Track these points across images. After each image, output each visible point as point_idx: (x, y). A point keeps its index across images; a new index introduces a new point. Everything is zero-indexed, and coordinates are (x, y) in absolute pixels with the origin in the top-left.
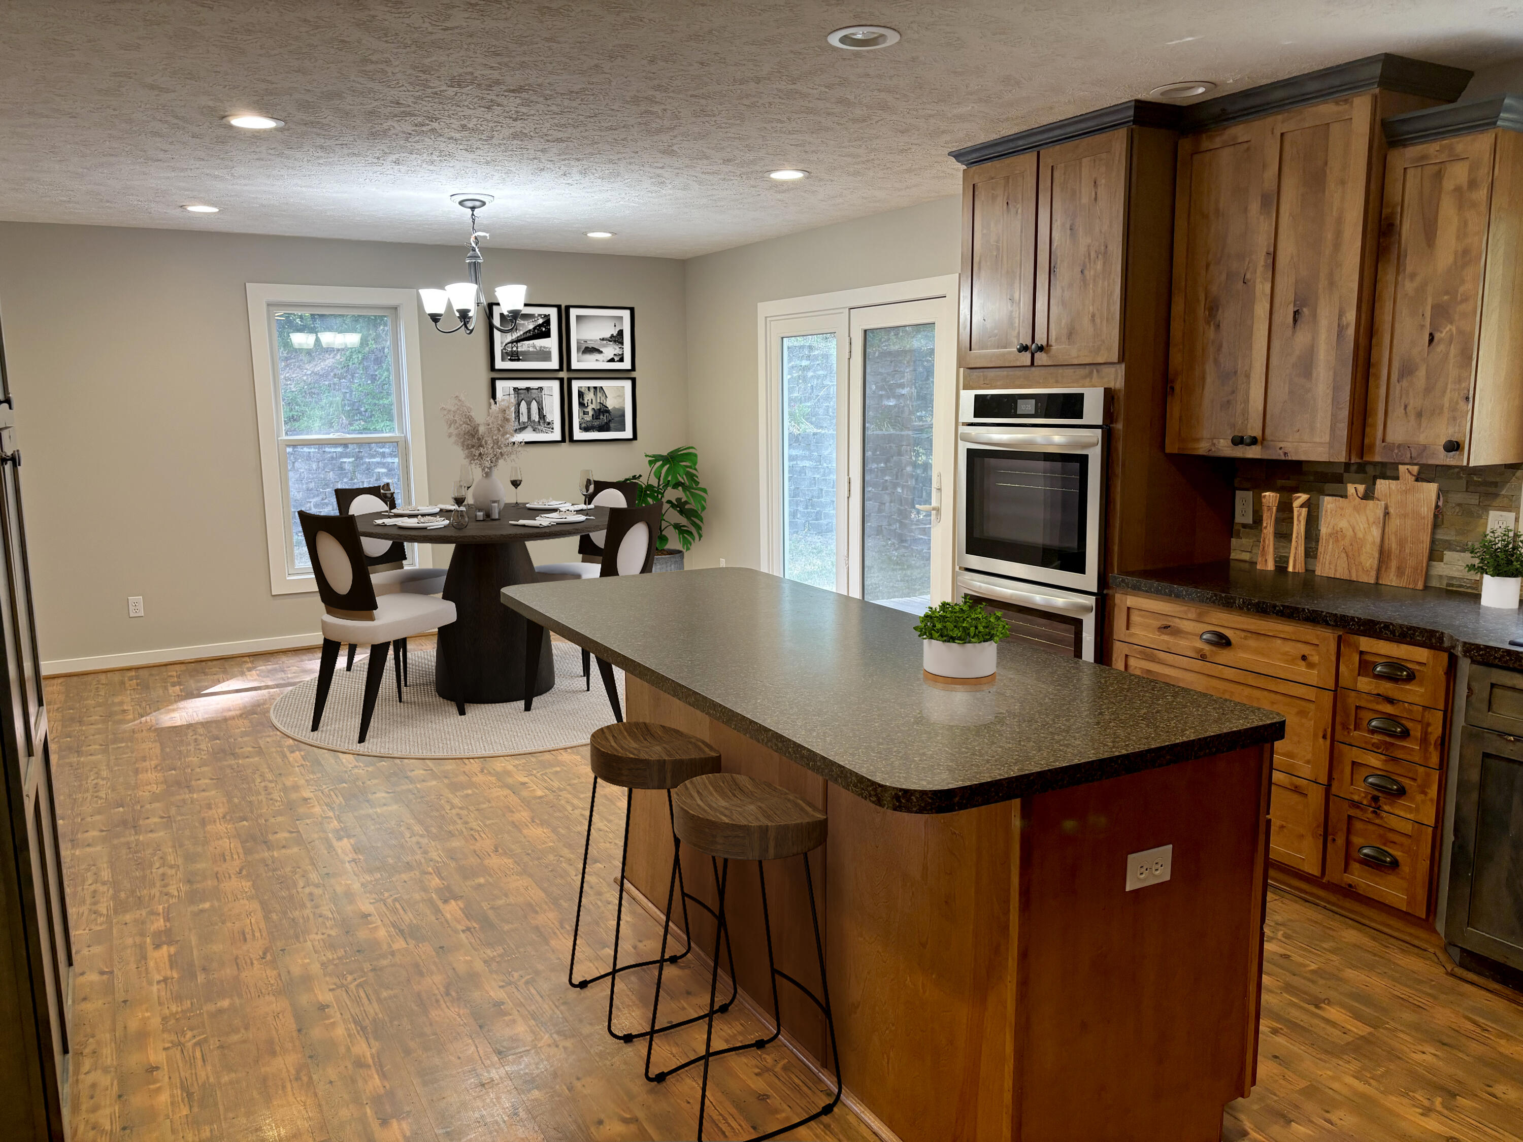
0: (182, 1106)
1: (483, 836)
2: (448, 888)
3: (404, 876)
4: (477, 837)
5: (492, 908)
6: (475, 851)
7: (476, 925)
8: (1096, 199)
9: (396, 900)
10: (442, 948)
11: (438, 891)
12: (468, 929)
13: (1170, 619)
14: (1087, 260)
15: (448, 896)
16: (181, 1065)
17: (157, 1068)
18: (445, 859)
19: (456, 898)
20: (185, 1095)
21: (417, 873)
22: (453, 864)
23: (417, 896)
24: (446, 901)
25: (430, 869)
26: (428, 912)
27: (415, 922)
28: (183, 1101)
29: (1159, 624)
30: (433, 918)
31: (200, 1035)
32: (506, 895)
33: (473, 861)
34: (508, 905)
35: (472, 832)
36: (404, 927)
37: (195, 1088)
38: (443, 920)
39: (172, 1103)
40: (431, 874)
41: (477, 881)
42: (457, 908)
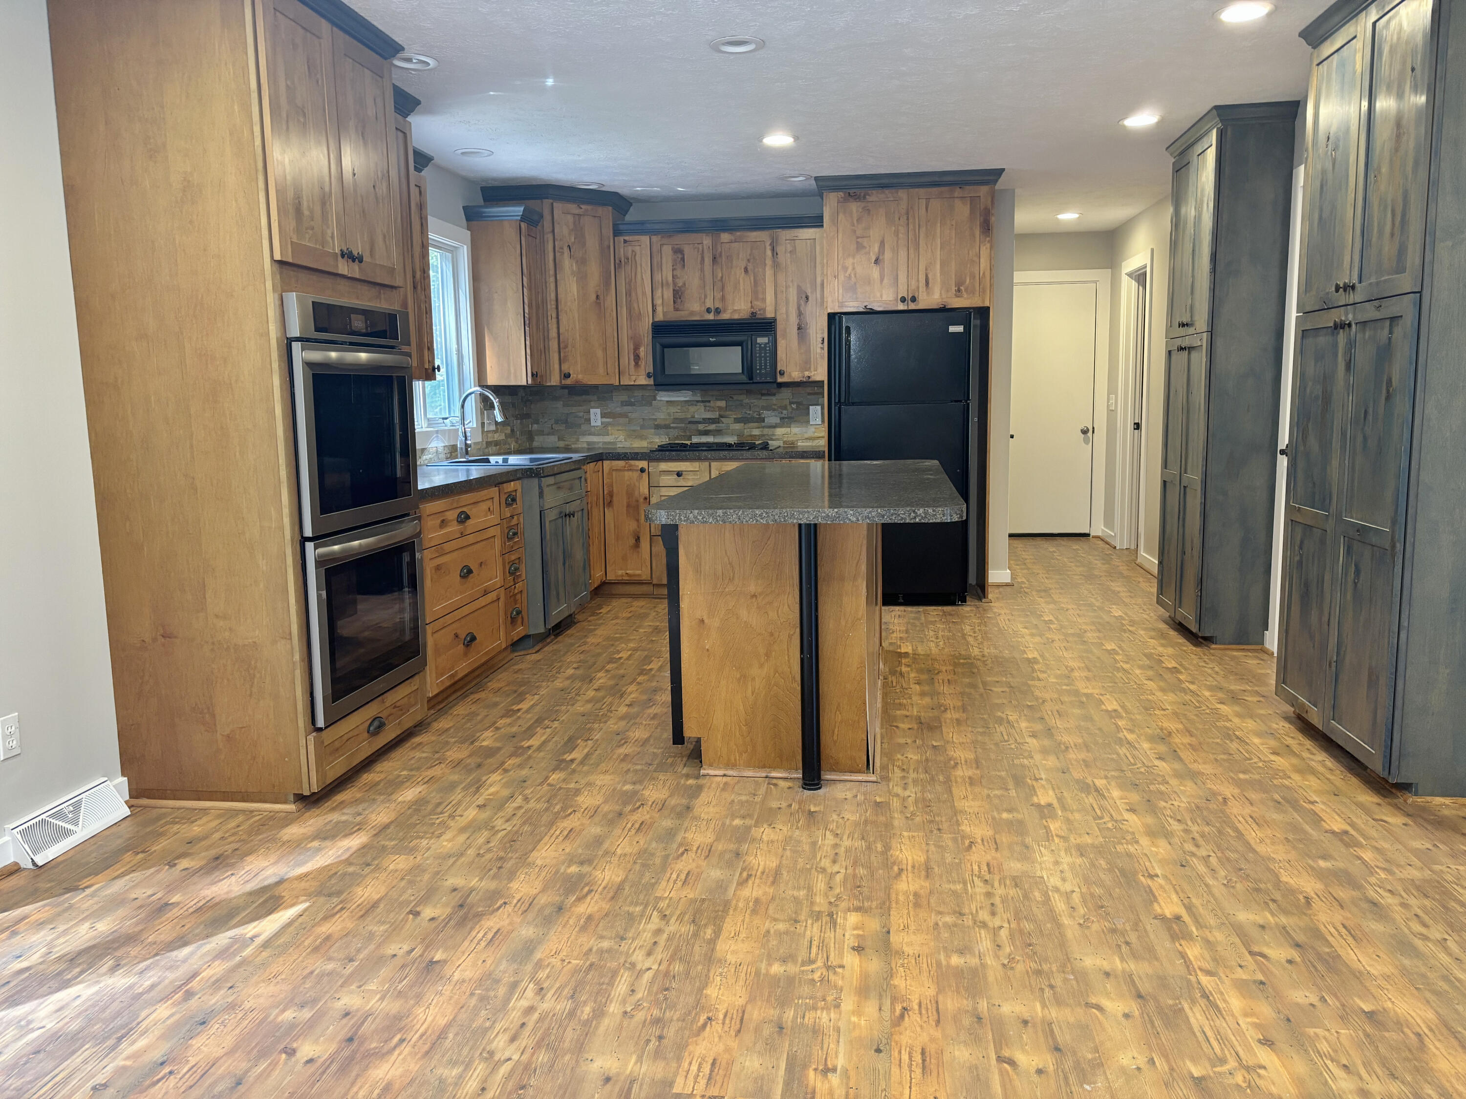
1: (976, 867)
2: (1043, 817)
3: (1089, 840)
4: (985, 868)
5: (1007, 790)
6: (997, 849)
7: (1029, 781)
9: (1101, 818)
10: (1064, 772)
11: (1053, 816)
12: (1036, 780)
15: (1045, 811)
18: (1036, 847)
19: (1038, 806)
21: (1072, 839)
22: (1028, 840)
23: (1077, 816)
24: (1050, 805)
25: (1056, 840)
26: (1069, 801)
27: (1084, 795)
30: (1065, 794)
32: (988, 796)
33: (1004, 839)
34: (990, 789)
35: (987, 877)
36: (1095, 794)
38: (1057, 791)
40: (1057, 836)
41: (1011, 816)
42: (1040, 797)
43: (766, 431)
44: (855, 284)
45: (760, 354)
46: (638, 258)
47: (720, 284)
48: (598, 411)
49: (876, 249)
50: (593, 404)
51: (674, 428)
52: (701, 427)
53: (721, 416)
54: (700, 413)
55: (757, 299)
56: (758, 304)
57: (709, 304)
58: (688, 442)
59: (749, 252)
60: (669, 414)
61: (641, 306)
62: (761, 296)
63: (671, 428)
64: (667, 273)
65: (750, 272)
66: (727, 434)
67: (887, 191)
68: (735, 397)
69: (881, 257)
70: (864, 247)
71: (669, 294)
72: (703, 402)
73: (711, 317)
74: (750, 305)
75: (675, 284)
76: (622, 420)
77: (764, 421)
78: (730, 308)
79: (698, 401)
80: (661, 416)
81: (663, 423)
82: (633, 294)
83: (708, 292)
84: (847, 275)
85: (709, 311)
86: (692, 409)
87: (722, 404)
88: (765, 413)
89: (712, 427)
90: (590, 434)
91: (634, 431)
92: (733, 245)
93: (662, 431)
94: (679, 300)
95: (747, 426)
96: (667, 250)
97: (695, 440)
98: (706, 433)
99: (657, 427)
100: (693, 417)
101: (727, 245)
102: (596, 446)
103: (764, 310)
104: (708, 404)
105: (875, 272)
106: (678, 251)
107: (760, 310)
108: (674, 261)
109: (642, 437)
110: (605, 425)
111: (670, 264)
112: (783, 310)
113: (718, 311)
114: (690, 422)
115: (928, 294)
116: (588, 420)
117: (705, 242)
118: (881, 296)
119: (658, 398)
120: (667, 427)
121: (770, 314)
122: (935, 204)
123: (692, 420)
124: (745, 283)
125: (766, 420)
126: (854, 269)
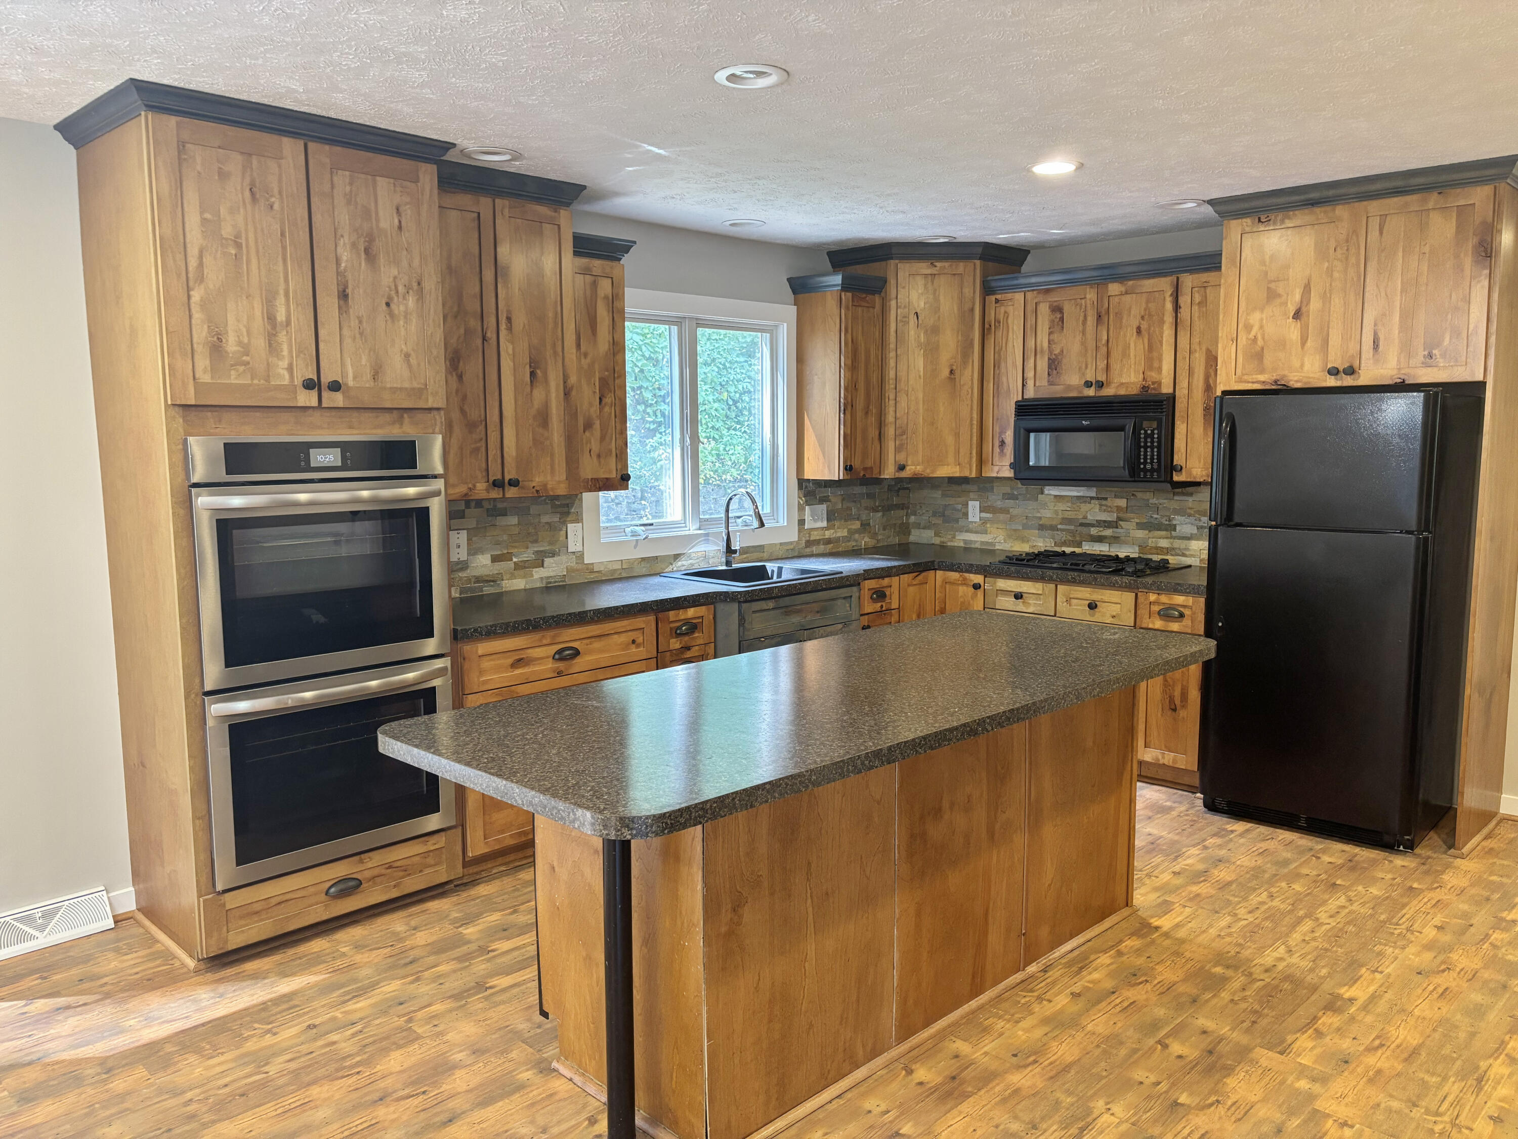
0: (1492, 1077)
8: (400, 227)
13: (522, 652)
14: (393, 293)
16: (1468, 1107)
17: (1491, 1118)
20: (1483, 1083)
28: (1488, 1080)
29: (510, 661)
31: (1428, 1120)
37: (1471, 1082)
39: (1499, 1083)
43: (1177, 543)
44: (1263, 349)
45: (1146, 442)
46: (1010, 321)
47: (1104, 349)
48: (977, 504)
49: (1298, 297)
50: (972, 495)
51: (1062, 530)
52: (1094, 531)
53: (1119, 519)
54: (1094, 513)
55: (1151, 368)
56: (1153, 375)
57: (1090, 377)
58: (1078, 550)
59: (1144, 305)
60: (1056, 512)
61: (1010, 381)
62: (1156, 365)
63: (1058, 530)
64: (1043, 339)
65: (1144, 332)
66: (1125, 543)
67: (1317, 210)
68: (1139, 495)
69: (1304, 309)
70: (1280, 296)
71: (1043, 364)
72: (1098, 499)
73: (1091, 392)
74: (1141, 376)
75: (1050, 351)
76: (1002, 517)
77: (1175, 530)
78: (1116, 380)
79: (1092, 498)
80: (1047, 514)
81: (1048, 523)
82: (1003, 365)
83: (1089, 360)
84: (1251, 336)
85: (1088, 384)
86: (1085, 507)
87: (1122, 503)
88: (1178, 520)
89: (1108, 532)
90: (967, 531)
91: (1015, 530)
92: (1124, 298)
93: (1047, 533)
94: (1055, 372)
95: (1151, 535)
96: (1044, 309)
97: (1088, 548)
98: (1100, 539)
99: (1042, 527)
100: (1085, 518)
101: (1117, 299)
102: (973, 546)
103: (1160, 384)
104: (1104, 502)
105: (1293, 332)
106: (1057, 309)
107: (1153, 383)
108: (1052, 321)
109: (1024, 540)
110: (984, 521)
111: (1046, 327)
112: (1183, 384)
113: (1100, 385)
114: (1082, 525)
115: (1376, 361)
116: (966, 515)
117: (1088, 296)
118: (1302, 366)
119: (1046, 492)
120: (1053, 528)
121: (1167, 389)
122: (1396, 224)
123: (1084, 521)
124: (1136, 348)
125: (1178, 528)
126: (1261, 327)
